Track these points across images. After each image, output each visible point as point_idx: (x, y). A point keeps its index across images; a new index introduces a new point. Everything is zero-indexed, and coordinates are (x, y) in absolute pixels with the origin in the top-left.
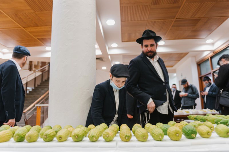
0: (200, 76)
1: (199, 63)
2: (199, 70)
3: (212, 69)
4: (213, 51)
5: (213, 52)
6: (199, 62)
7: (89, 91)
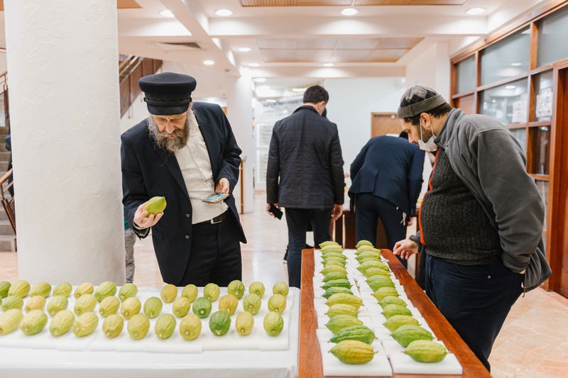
0: (454, 97)
1: (455, 62)
2: (454, 80)
3: (479, 84)
4: (485, 38)
5: (486, 40)
6: (456, 58)
7: (99, 196)
